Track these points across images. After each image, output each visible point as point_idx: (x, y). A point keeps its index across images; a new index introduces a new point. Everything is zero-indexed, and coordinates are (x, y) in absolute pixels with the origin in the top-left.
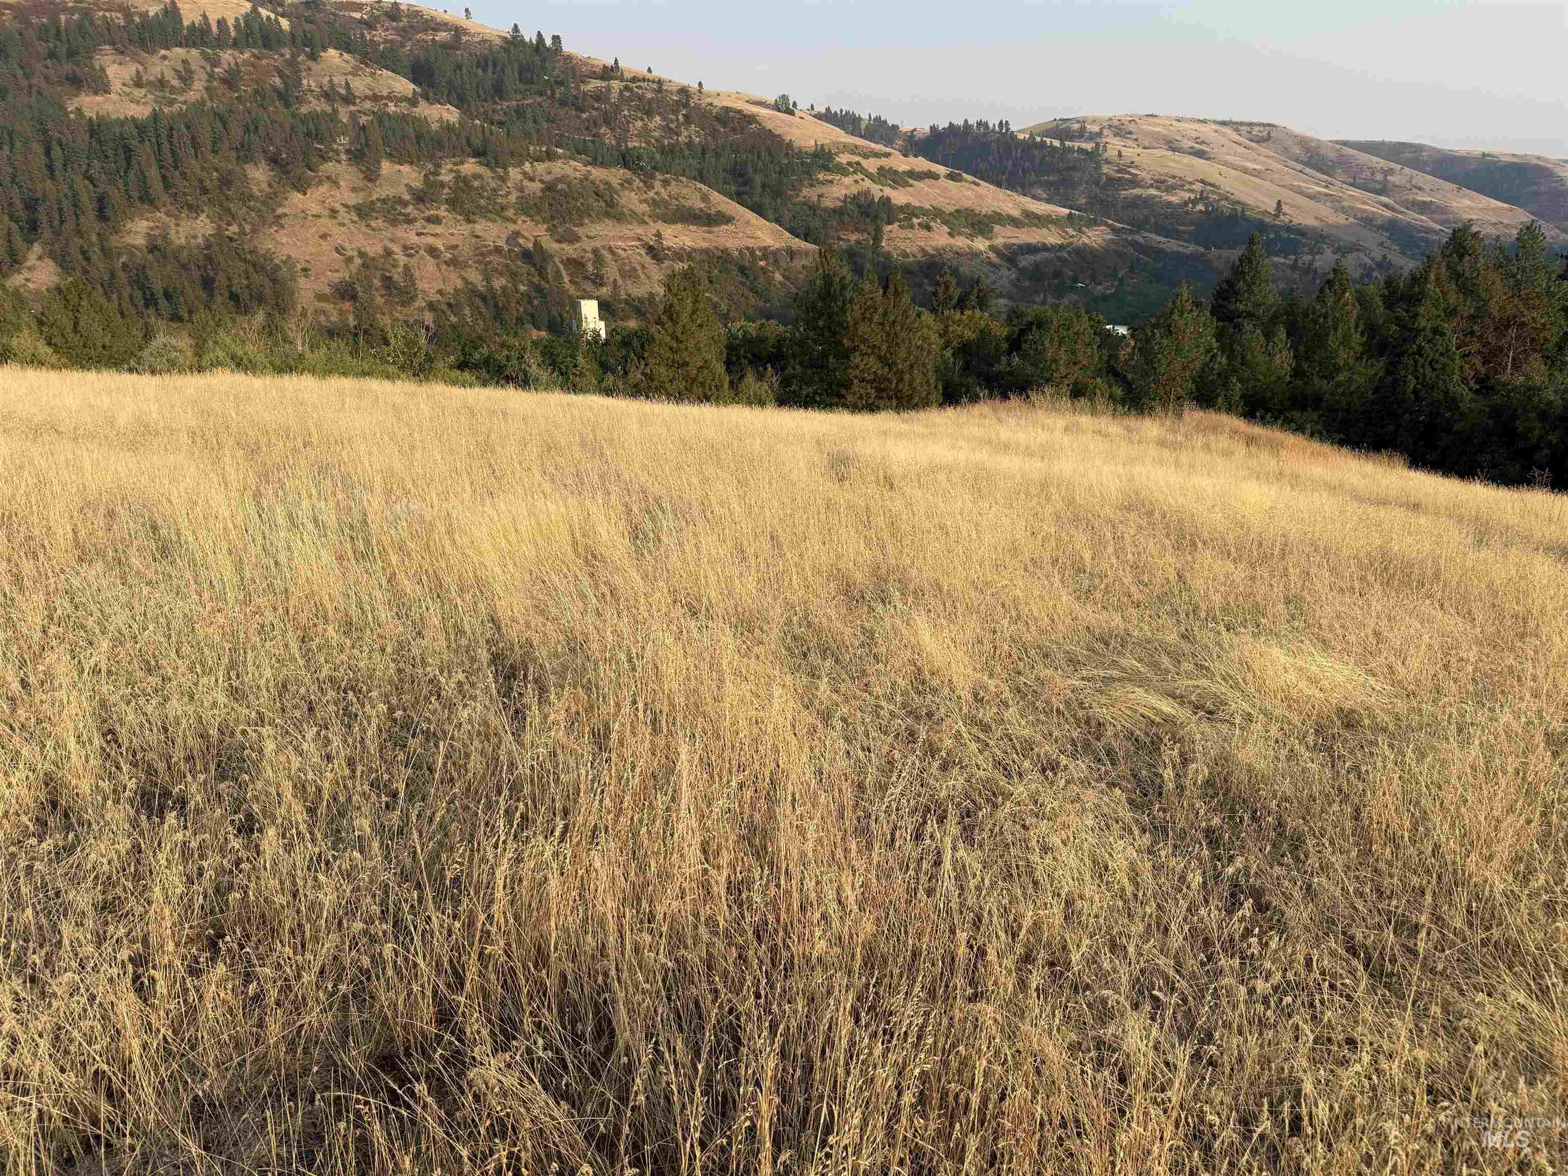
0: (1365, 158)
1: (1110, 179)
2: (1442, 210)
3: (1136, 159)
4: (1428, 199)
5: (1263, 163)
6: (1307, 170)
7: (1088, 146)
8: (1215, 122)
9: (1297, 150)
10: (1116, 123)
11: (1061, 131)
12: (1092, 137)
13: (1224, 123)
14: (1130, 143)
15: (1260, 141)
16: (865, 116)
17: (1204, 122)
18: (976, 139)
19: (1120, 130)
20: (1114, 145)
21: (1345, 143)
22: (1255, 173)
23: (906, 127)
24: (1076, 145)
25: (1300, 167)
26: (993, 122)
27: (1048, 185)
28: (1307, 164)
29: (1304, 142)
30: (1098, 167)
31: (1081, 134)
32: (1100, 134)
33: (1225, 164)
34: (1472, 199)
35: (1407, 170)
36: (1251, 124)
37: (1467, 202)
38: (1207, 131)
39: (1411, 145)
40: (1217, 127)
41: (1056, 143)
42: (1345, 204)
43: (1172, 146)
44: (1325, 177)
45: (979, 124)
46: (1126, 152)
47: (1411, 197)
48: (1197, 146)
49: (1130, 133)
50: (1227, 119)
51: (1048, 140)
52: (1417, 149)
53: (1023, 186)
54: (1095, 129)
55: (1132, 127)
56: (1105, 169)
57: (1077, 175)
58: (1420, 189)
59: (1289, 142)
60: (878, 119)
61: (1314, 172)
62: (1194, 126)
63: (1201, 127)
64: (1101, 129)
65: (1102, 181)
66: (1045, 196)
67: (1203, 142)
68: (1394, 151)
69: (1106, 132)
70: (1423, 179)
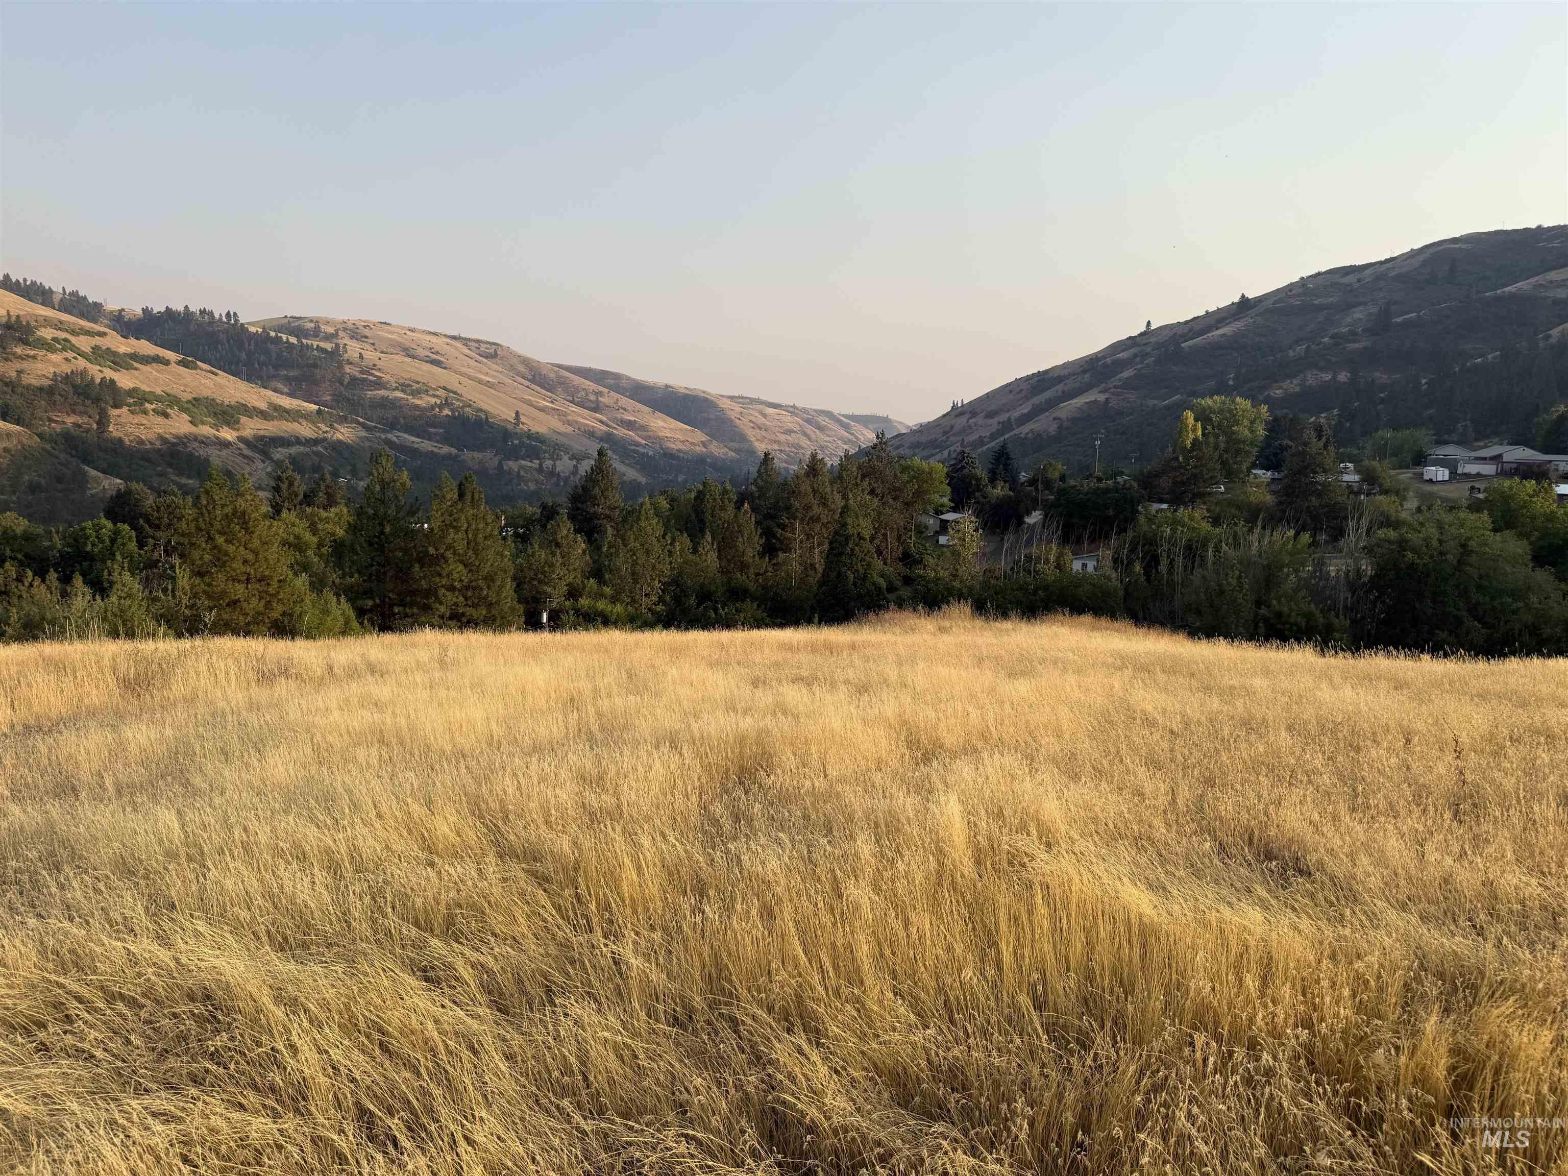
0: (577, 380)
1: (354, 379)
2: (643, 428)
3: (378, 362)
4: (633, 419)
5: (493, 377)
6: (533, 386)
7: (328, 346)
8: (445, 335)
9: (521, 368)
10: (351, 326)
11: (293, 326)
12: (328, 337)
13: (454, 338)
14: (367, 346)
15: (488, 356)
16: (57, 289)
17: (435, 334)
18: (200, 325)
19: (356, 333)
20: (353, 349)
21: (560, 366)
22: (489, 385)
23: (112, 305)
24: (315, 344)
25: (527, 383)
26: (219, 311)
27: (287, 380)
28: (533, 381)
29: (526, 361)
30: (340, 366)
31: (316, 333)
32: (335, 335)
33: (461, 374)
34: (664, 421)
35: (612, 393)
36: (478, 341)
37: (660, 423)
38: (439, 343)
39: (612, 373)
40: (449, 341)
41: (293, 340)
42: (569, 418)
43: (409, 353)
44: (549, 394)
45: (203, 312)
46: (367, 355)
47: (619, 416)
48: (434, 356)
49: (366, 337)
50: (456, 334)
51: (284, 337)
52: (617, 376)
53: (260, 378)
54: (331, 330)
55: (367, 332)
56: (348, 369)
57: (318, 373)
58: (625, 409)
59: (515, 361)
60: (74, 294)
61: (538, 389)
62: (428, 338)
63: (434, 339)
64: (337, 331)
65: (347, 380)
66: (286, 390)
67: (437, 353)
68: (600, 377)
69: (341, 334)
70: (625, 401)
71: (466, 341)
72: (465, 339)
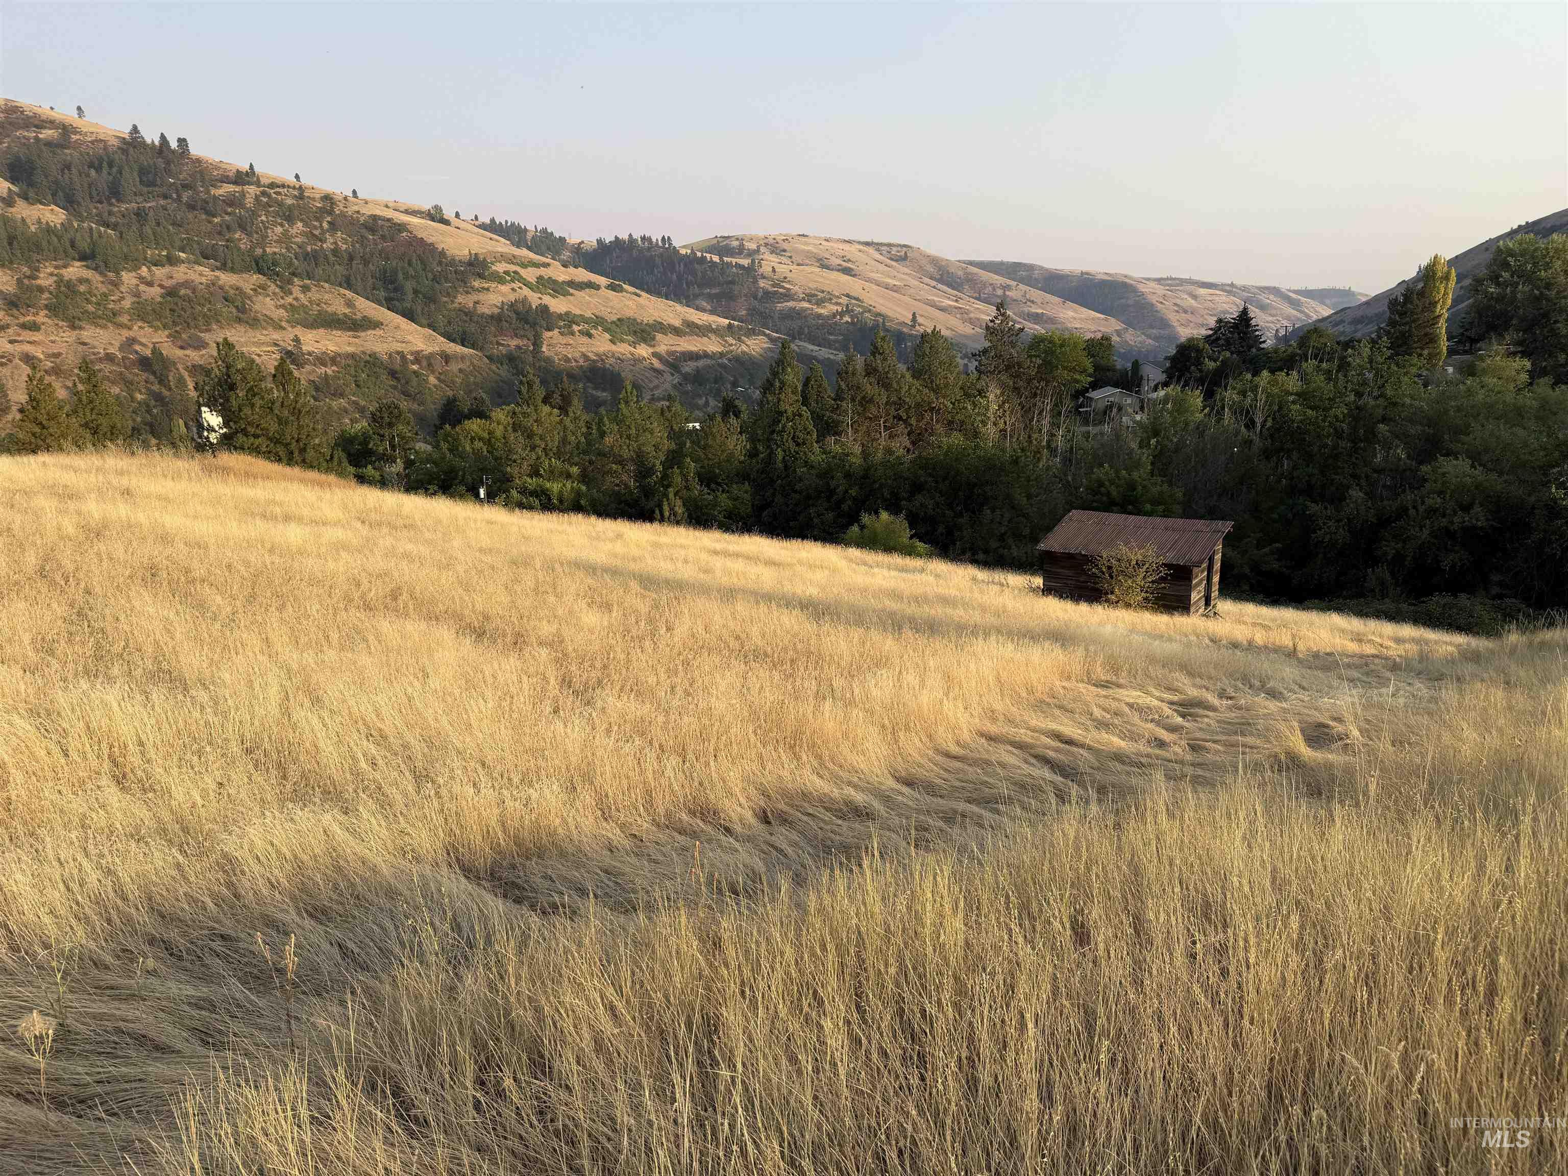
0: (985, 276)
1: (767, 293)
2: (1052, 320)
3: (789, 275)
4: (1040, 311)
5: (901, 280)
6: (940, 286)
7: (745, 262)
8: (859, 243)
9: (930, 269)
10: (772, 241)
11: (722, 247)
12: (751, 254)
13: (867, 244)
14: (784, 260)
15: (898, 259)
16: (530, 227)
17: (849, 242)
18: (641, 251)
19: (775, 248)
20: (769, 262)
21: (971, 263)
22: (895, 289)
23: (573, 240)
24: (734, 261)
25: (934, 283)
26: (656, 237)
27: (710, 298)
28: (940, 281)
29: (934, 261)
30: (755, 282)
31: (740, 251)
32: (757, 251)
33: (869, 280)
34: (1075, 311)
35: (1021, 286)
36: (890, 245)
37: (1071, 314)
38: (852, 251)
39: (1025, 265)
40: (861, 247)
41: (716, 259)
42: (972, 315)
43: (824, 265)
44: (955, 292)
45: (643, 238)
46: (781, 269)
47: (1026, 310)
48: (845, 264)
49: (785, 251)
50: (869, 240)
51: (708, 256)
52: (1030, 268)
53: (687, 298)
54: (753, 246)
55: (785, 246)
56: (762, 283)
57: (736, 288)
58: (1033, 302)
59: (924, 262)
60: (544, 231)
61: (945, 288)
62: (841, 246)
63: (847, 247)
64: (758, 247)
65: (760, 294)
66: (709, 307)
67: (849, 260)
68: (1013, 270)
69: (762, 249)
70: (1036, 294)
71: (877, 246)
72: (877, 244)
